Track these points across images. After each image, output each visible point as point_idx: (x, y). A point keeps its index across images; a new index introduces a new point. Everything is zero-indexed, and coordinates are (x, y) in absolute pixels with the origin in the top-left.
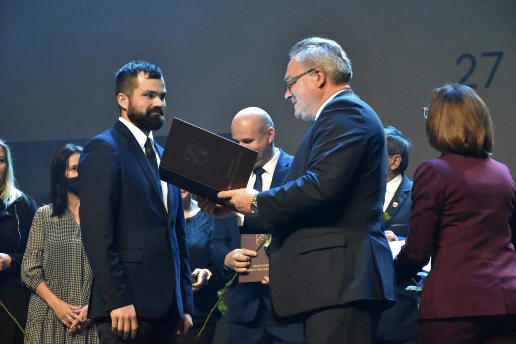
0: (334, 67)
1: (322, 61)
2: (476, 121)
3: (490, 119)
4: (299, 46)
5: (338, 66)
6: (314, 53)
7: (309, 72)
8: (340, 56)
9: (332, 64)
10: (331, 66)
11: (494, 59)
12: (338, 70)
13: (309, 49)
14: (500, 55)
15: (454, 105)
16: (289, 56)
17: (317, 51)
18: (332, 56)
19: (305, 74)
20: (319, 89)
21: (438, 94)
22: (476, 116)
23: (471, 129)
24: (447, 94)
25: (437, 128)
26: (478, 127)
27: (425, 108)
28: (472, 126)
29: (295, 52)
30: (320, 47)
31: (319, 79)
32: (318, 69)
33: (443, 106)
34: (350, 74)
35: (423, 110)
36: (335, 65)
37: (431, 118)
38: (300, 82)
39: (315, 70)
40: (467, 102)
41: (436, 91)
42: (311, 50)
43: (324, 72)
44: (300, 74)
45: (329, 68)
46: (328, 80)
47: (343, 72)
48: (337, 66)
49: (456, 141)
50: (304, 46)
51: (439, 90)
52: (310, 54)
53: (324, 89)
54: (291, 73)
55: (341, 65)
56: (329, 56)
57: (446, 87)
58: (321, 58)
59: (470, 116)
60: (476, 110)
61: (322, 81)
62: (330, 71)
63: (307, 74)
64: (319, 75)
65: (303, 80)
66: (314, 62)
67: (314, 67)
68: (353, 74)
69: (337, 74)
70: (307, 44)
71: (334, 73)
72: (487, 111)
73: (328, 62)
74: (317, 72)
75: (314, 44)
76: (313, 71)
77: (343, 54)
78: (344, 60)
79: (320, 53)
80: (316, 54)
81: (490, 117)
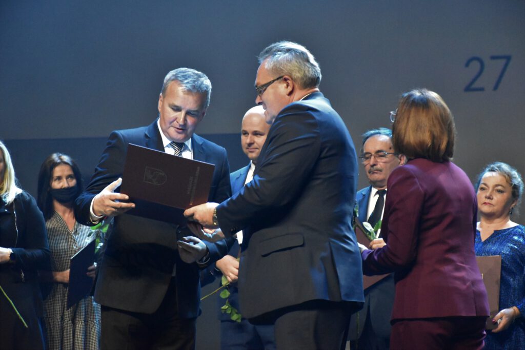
0: (302, 73)
1: (289, 68)
2: (441, 126)
3: (454, 125)
4: (267, 52)
5: (306, 72)
6: (281, 59)
7: (278, 79)
8: (308, 61)
9: (300, 70)
10: (299, 72)
11: (502, 62)
12: (306, 76)
13: (277, 56)
14: (508, 58)
15: (421, 110)
16: (259, 61)
17: (284, 58)
18: (300, 62)
19: (274, 81)
20: (287, 96)
21: (405, 99)
22: (441, 122)
23: (436, 134)
24: (414, 99)
25: (403, 131)
26: (442, 133)
27: (392, 112)
28: (437, 131)
29: (264, 57)
30: (287, 54)
31: (288, 85)
32: (287, 77)
33: (409, 111)
34: (318, 78)
35: (390, 114)
36: (303, 72)
37: (398, 121)
38: (270, 90)
39: (283, 78)
40: (433, 107)
41: (403, 96)
42: (278, 57)
43: (292, 79)
44: (269, 81)
45: (297, 75)
46: (296, 86)
47: (312, 77)
48: (304, 72)
49: (422, 144)
50: (272, 53)
51: (406, 95)
52: (278, 61)
53: (292, 96)
54: (260, 80)
55: (309, 71)
56: (297, 62)
57: (414, 93)
58: (289, 65)
59: (436, 122)
60: (441, 116)
61: (290, 89)
62: (299, 77)
63: (276, 82)
64: (288, 83)
65: (273, 88)
66: (282, 70)
67: (282, 74)
68: (322, 77)
69: (305, 79)
70: (275, 51)
71: (302, 79)
72: (452, 118)
73: (297, 68)
74: (286, 80)
75: (281, 51)
76: (281, 79)
77: (311, 58)
78: (312, 65)
79: (287, 60)
80: (284, 61)
81: (454, 124)
